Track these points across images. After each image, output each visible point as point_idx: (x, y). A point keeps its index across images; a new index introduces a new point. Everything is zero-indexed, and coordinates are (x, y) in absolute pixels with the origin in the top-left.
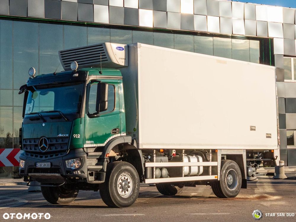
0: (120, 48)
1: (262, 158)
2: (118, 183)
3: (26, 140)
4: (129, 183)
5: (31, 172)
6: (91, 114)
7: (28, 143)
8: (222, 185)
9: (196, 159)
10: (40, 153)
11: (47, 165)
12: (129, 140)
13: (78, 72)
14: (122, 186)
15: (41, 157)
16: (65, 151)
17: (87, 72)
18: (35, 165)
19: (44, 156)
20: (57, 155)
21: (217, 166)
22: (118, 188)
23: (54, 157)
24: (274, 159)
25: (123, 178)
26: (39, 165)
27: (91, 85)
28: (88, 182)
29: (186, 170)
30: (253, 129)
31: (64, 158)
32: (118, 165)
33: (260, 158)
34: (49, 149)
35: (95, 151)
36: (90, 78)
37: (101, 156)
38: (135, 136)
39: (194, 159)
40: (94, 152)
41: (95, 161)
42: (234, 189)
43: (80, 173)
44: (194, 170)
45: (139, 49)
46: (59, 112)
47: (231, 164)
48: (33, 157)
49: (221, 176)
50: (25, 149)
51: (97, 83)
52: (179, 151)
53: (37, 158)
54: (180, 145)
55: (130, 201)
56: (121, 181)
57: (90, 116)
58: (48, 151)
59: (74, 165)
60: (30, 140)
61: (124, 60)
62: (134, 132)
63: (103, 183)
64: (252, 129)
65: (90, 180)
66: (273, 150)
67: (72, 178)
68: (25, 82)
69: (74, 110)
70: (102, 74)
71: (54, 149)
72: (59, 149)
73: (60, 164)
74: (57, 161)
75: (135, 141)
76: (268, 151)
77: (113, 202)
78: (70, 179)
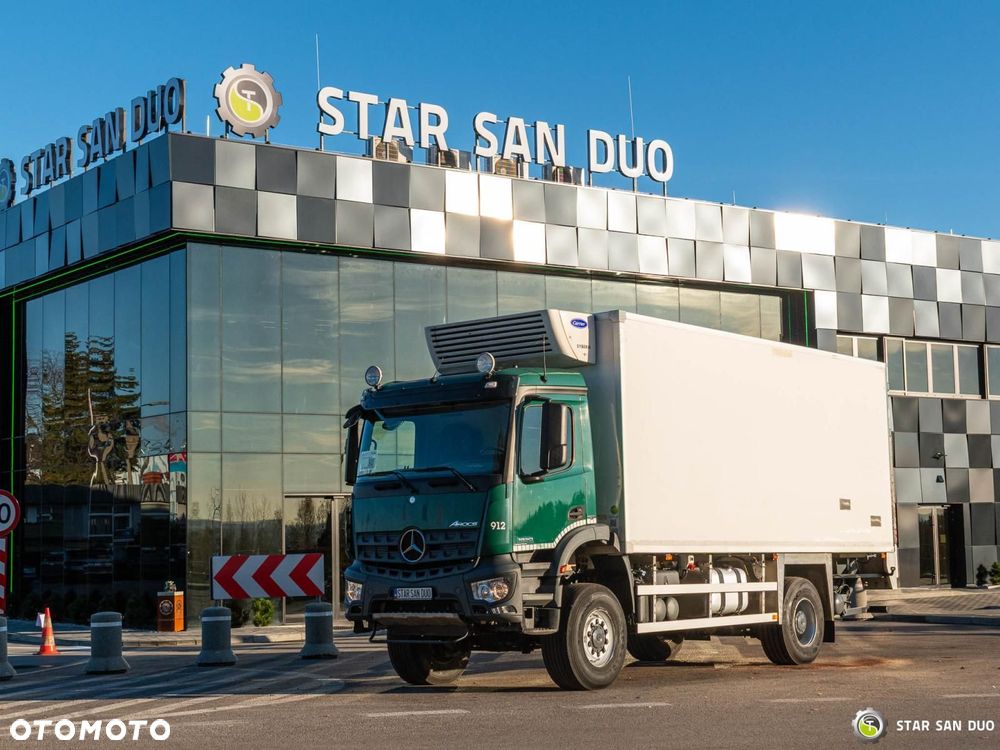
0: (578, 323)
1: (857, 573)
2: (585, 634)
3: (364, 535)
4: (606, 632)
5: (378, 611)
6: (528, 476)
7: (372, 542)
8: (788, 636)
9: (734, 576)
10: (405, 566)
11: (424, 593)
12: (603, 533)
13: (494, 378)
14: (592, 639)
15: (407, 575)
16: (467, 561)
17: (516, 376)
18: (392, 593)
19: (414, 573)
20: (450, 570)
21: (776, 592)
22: (585, 645)
23: (441, 573)
24: (887, 575)
25: (594, 622)
26: (401, 594)
27: (526, 408)
28: (525, 632)
29: (715, 602)
30: (845, 505)
31: (466, 577)
32: (584, 592)
33: (853, 573)
34: (428, 556)
35: (533, 560)
36: (522, 391)
37: (548, 571)
38: (615, 525)
39: (729, 576)
40: (531, 562)
41: (535, 584)
42: (808, 645)
43: (506, 612)
44: (732, 602)
45: (621, 324)
46: (452, 470)
47: (803, 587)
48: (385, 575)
49: (784, 613)
50: (362, 558)
51: (541, 404)
52: (701, 558)
53: (397, 578)
54: (705, 544)
55: (608, 675)
56: (589, 629)
57: (526, 479)
58: (424, 560)
59: (491, 592)
60: (375, 535)
61: (586, 351)
62: (610, 513)
63: (556, 634)
64: (843, 507)
65: (528, 627)
66: (885, 553)
67: (483, 622)
68: (358, 401)
69: (489, 466)
70: (548, 383)
71: (440, 557)
72: (455, 556)
73: (458, 591)
74: (448, 584)
75: (616, 535)
76: (875, 556)
77: (575, 677)
78: (478, 625)
